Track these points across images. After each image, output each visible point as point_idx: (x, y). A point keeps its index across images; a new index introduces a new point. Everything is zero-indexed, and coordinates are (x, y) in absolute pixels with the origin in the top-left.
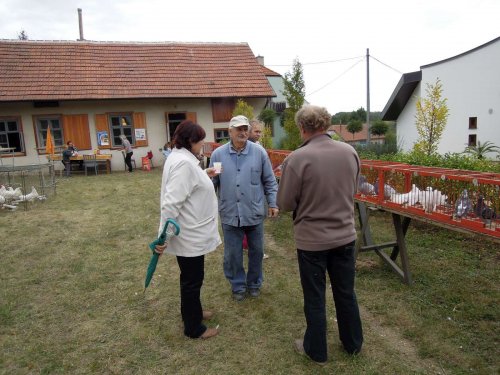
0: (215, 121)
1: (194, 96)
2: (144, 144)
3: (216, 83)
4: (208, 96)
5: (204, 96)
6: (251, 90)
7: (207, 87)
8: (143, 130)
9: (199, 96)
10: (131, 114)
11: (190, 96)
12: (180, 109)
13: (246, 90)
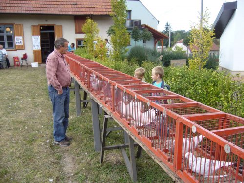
0: (76, 33)
1: (61, 13)
2: (22, 48)
3: (78, 3)
4: (70, 13)
5: (67, 13)
6: (104, 10)
7: (70, 6)
8: (21, 37)
9: (64, 13)
10: (12, 25)
11: (57, 13)
12: (50, 23)
13: (100, 10)
